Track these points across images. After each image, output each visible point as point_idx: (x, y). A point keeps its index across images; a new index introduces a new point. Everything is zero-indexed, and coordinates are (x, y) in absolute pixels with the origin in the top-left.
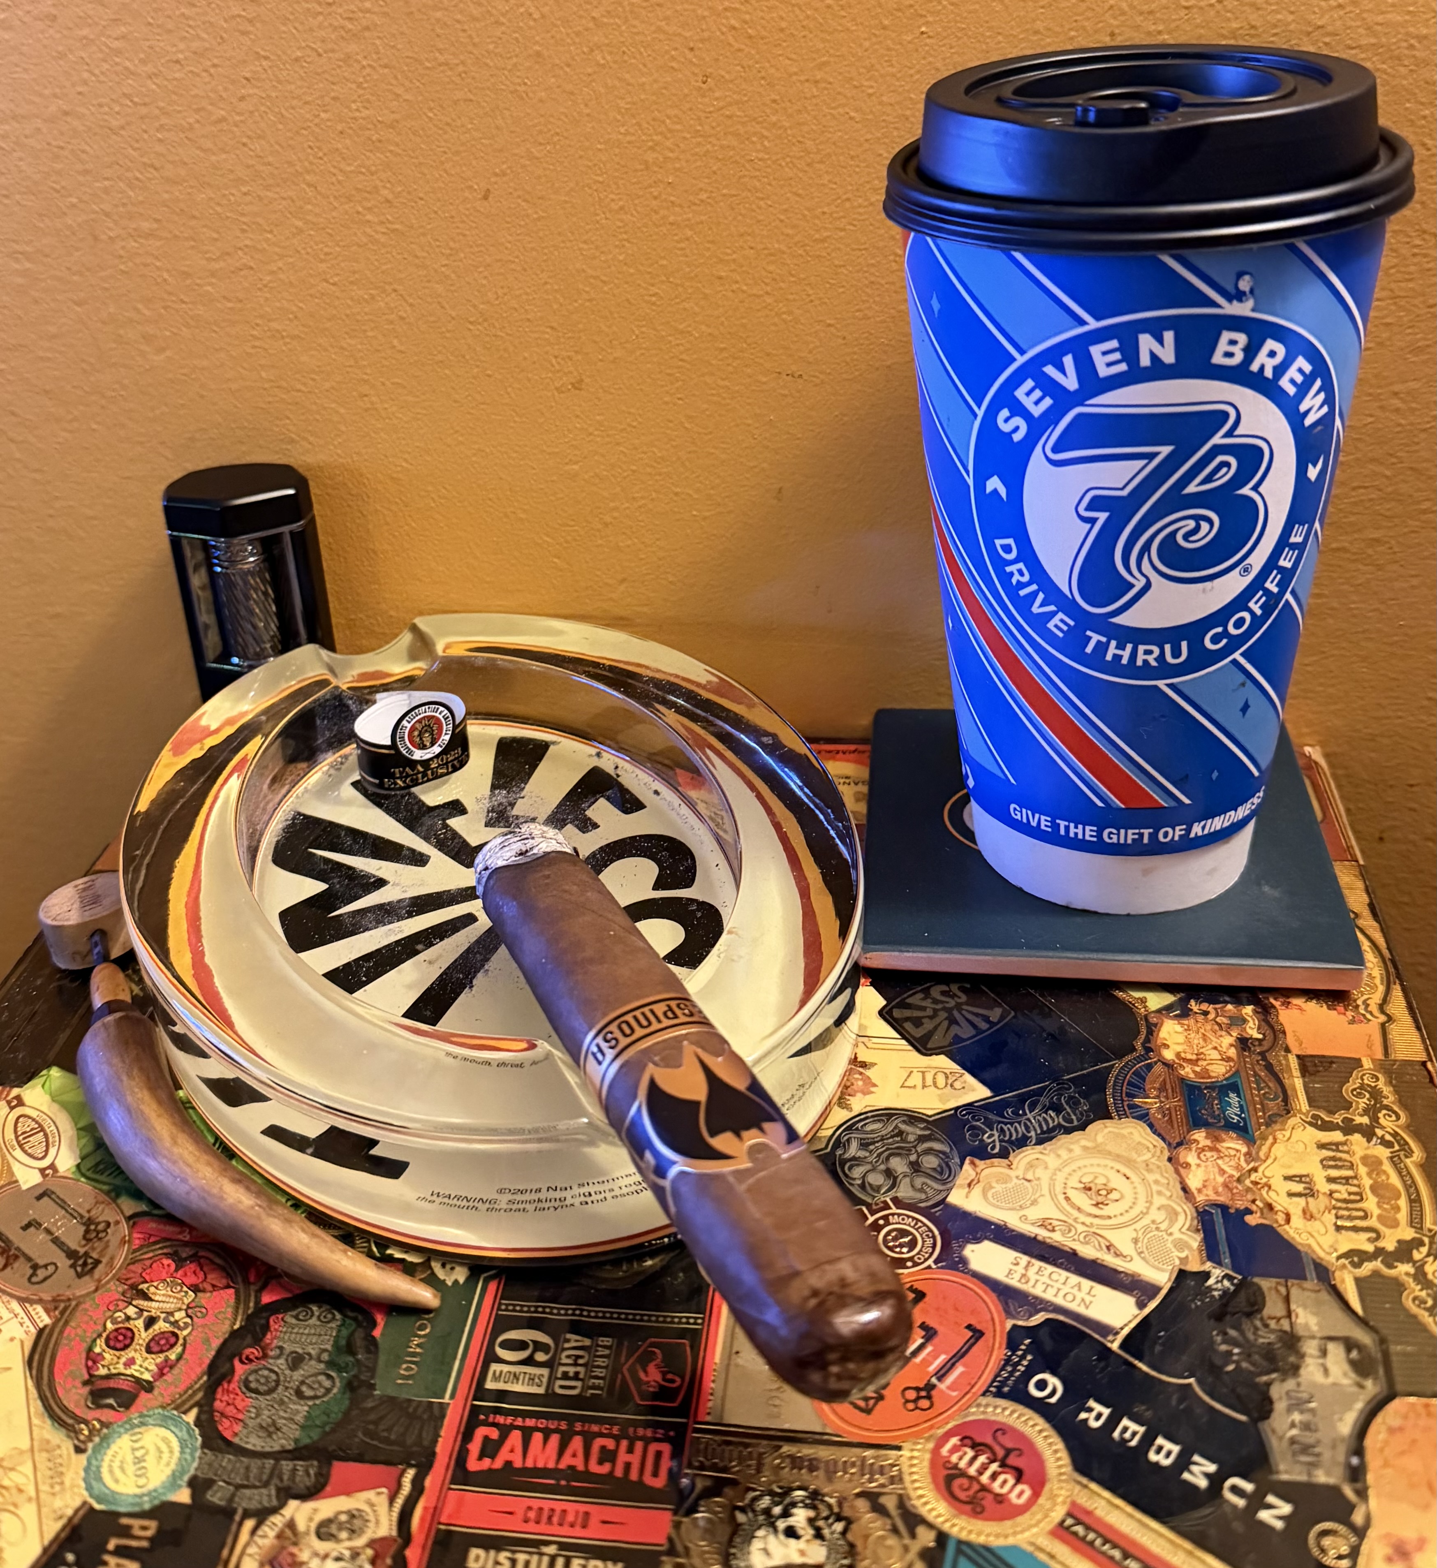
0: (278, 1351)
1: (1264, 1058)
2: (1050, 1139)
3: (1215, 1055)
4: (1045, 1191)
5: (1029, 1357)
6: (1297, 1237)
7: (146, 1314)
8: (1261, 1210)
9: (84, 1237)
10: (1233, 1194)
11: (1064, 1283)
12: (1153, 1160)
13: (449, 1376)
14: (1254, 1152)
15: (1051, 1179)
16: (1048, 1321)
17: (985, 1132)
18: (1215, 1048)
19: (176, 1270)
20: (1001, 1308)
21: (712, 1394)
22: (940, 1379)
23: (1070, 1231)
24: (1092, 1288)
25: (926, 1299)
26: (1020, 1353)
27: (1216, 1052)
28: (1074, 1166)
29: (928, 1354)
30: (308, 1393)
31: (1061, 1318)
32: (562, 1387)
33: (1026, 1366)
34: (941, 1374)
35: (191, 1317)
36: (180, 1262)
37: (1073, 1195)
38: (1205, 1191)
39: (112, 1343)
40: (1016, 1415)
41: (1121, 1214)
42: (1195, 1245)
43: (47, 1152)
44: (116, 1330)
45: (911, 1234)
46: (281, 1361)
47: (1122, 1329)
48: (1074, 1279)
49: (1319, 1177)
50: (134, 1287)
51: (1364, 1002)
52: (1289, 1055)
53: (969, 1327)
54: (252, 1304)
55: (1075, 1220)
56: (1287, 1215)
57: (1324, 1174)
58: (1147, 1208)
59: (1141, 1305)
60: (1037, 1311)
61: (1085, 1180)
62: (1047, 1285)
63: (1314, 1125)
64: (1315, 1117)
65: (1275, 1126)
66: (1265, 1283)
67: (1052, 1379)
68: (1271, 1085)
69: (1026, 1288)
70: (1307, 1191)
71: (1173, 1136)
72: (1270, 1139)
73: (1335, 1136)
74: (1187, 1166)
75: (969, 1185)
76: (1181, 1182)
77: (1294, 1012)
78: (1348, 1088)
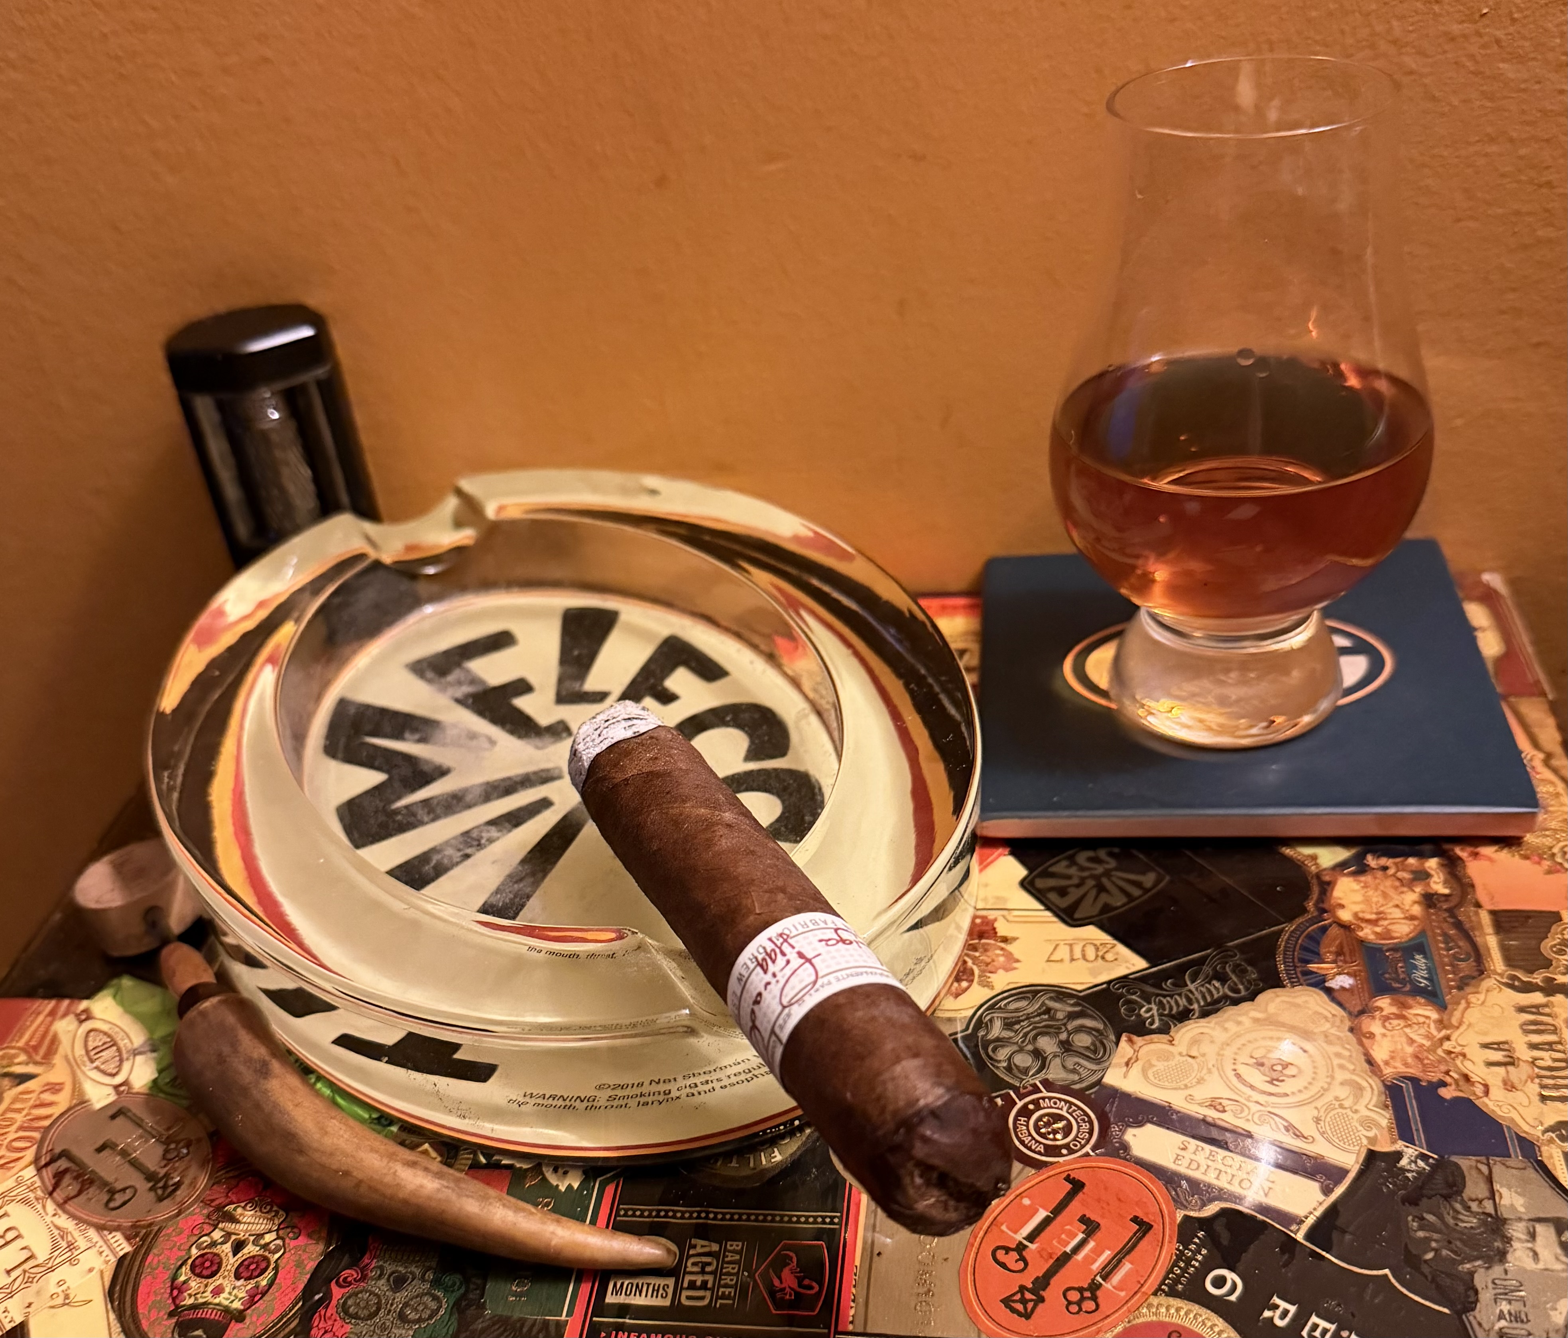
0: (379, 1272)
1: (1452, 916)
2: (1217, 1011)
3: (1397, 914)
4: (1212, 1069)
5: (1204, 1252)
6: (1499, 1110)
7: (233, 1237)
8: (1456, 1082)
9: (164, 1157)
10: (1424, 1065)
11: (1239, 1168)
12: (1333, 1031)
14: (1445, 1017)
15: (1219, 1056)
16: (1223, 1212)
17: (1144, 1006)
18: (1397, 906)
21: (853, 1301)
22: (1105, 1278)
23: (1242, 1111)
25: (1085, 1190)
26: (1193, 1247)
27: (1397, 910)
28: (1242, 1040)
29: (1093, 1251)
30: (413, 1316)
31: (1238, 1207)
32: (690, 1299)
33: (1201, 1262)
34: (1107, 1273)
35: (283, 1239)
37: (1245, 1072)
38: (1393, 1064)
39: (198, 1271)
40: (1192, 1316)
41: (1300, 1091)
42: (1384, 1122)
43: (120, 1068)
44: (202, 1256)
46: (383, 1281)
47: (1306, 1217)
49: (1519, 1043)
50: (219, 1209)
51: (1561, 849)
52: (1480, 911)
53: (1135, 1220)
55: (1248, 1099)
56: (1486, 1087)
57: (1527, 1039)
58: (1329, 1084)
59: (1327, 1191)
60: (1211, 1200)
61: (1258, 1054)
62: (1220, 1171)
63: (1511, 986)
64: (1514, 978)
65: (1468, 989)
66: (1465, 1163)
67: (1231, 1276)
68: (1461, 943)
69: (1197, 1175)
70: (1508, 1059)
71: (1355, 1004)
72: (1463, 1004)
73: (1537, 998)
74: (1372, 1036)
75: (1127, 1063)
76: (1366, 1055)
77: (1482, 863)
78: (1547, 944)
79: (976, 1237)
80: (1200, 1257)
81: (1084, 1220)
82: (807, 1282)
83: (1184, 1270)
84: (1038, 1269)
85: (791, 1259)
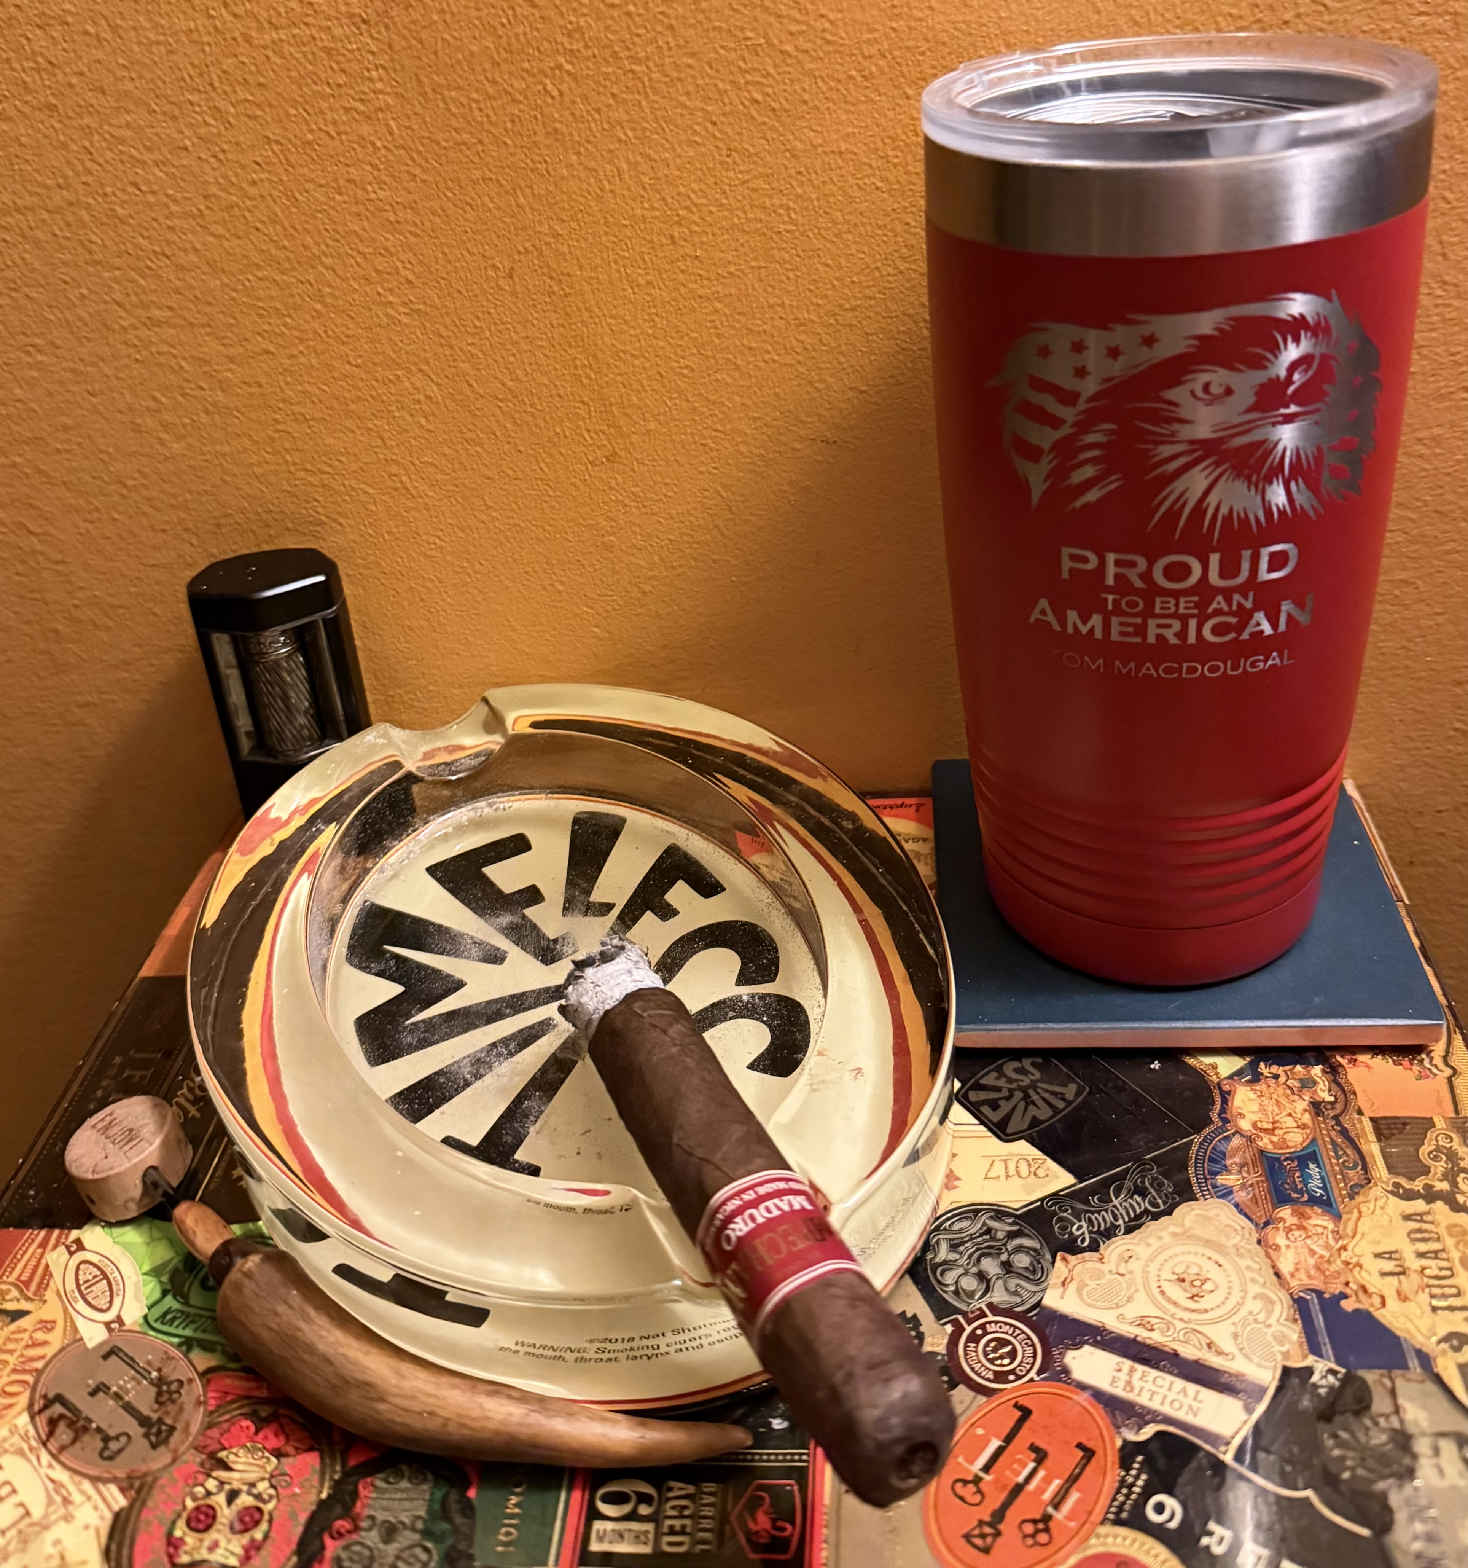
0: (369, 1522)
1: (1339, 1123)
3: (1290, 1122)
4: (1140, 1286)
5: (1144, 1477)
6: (1395, 1323)
7: (227, 1487)
8: (1356, 1293)
9: (157, 1401)
10: (1326, 1277)
11: (1170, 1389)
12: (1243, 1244)
13: (550, 1539)
14: (1341, 1226)
15: (1145, 1272)
16: (1159, 1434)
18: (1290, 1115)
19: (256, 1433)
20: (1108, 1421)
21: (825, 1542)
22: (1057, 1506)
23: (1169, 1329)
24: (1198, 1392)
25: (1033, 1417)
26: (1133, 1472)
27: (1291, 1119)
28: (1165, 1255)
31: (1171, 1429)
32: (671, 1544)
33: (1144, 1488)
35: (275, 1488)
36: (261, 1423)
37: (1167, 1287)
38: (1298, 1276)
39: (193, 1524)
41: (1218, 1307)
42: (1295, 1336)
43: (111, 1302)
44: (197, 1508)
45: (1009, 1343)
46: (374, 1533)
47: (1233, 1437)
48: (1180, 1383)
49: (1408, 1251)
50: (212, 1455)
52: (1363, 1118)
53: (1080, 1446)
54: (338, 1468)
55: (1173, 1316)
56: (1383, 1298)
57: (1413, 1248)
58: (1243, 1298)
59: (1249, 1410)
60: (1147, 1423)
61: (1178, 1270)
62: (1153, 1393)
63: (1396, 1195)
64: (1397, 1185)
65: (1359, 1199)
66: (1370, 1376)
67: (1171, 1503)
68: (1349, 1152)
69: (1132, 1397)
70: (1399, 1269)
71: (1260, 1215)
72: (1355, 1214)
73: (1420, 1205)
74: (1277, 1248)
75: (1063, 1284)
76: (1274, 1267)
77: (1362, 1070)
78: (1424, 1150)
80: (1140, 1483)
81: (1034, 1448)
82: (780, 1524)
83: (1127, 1496)
84: (995, 1500)
85: (762, 1498)
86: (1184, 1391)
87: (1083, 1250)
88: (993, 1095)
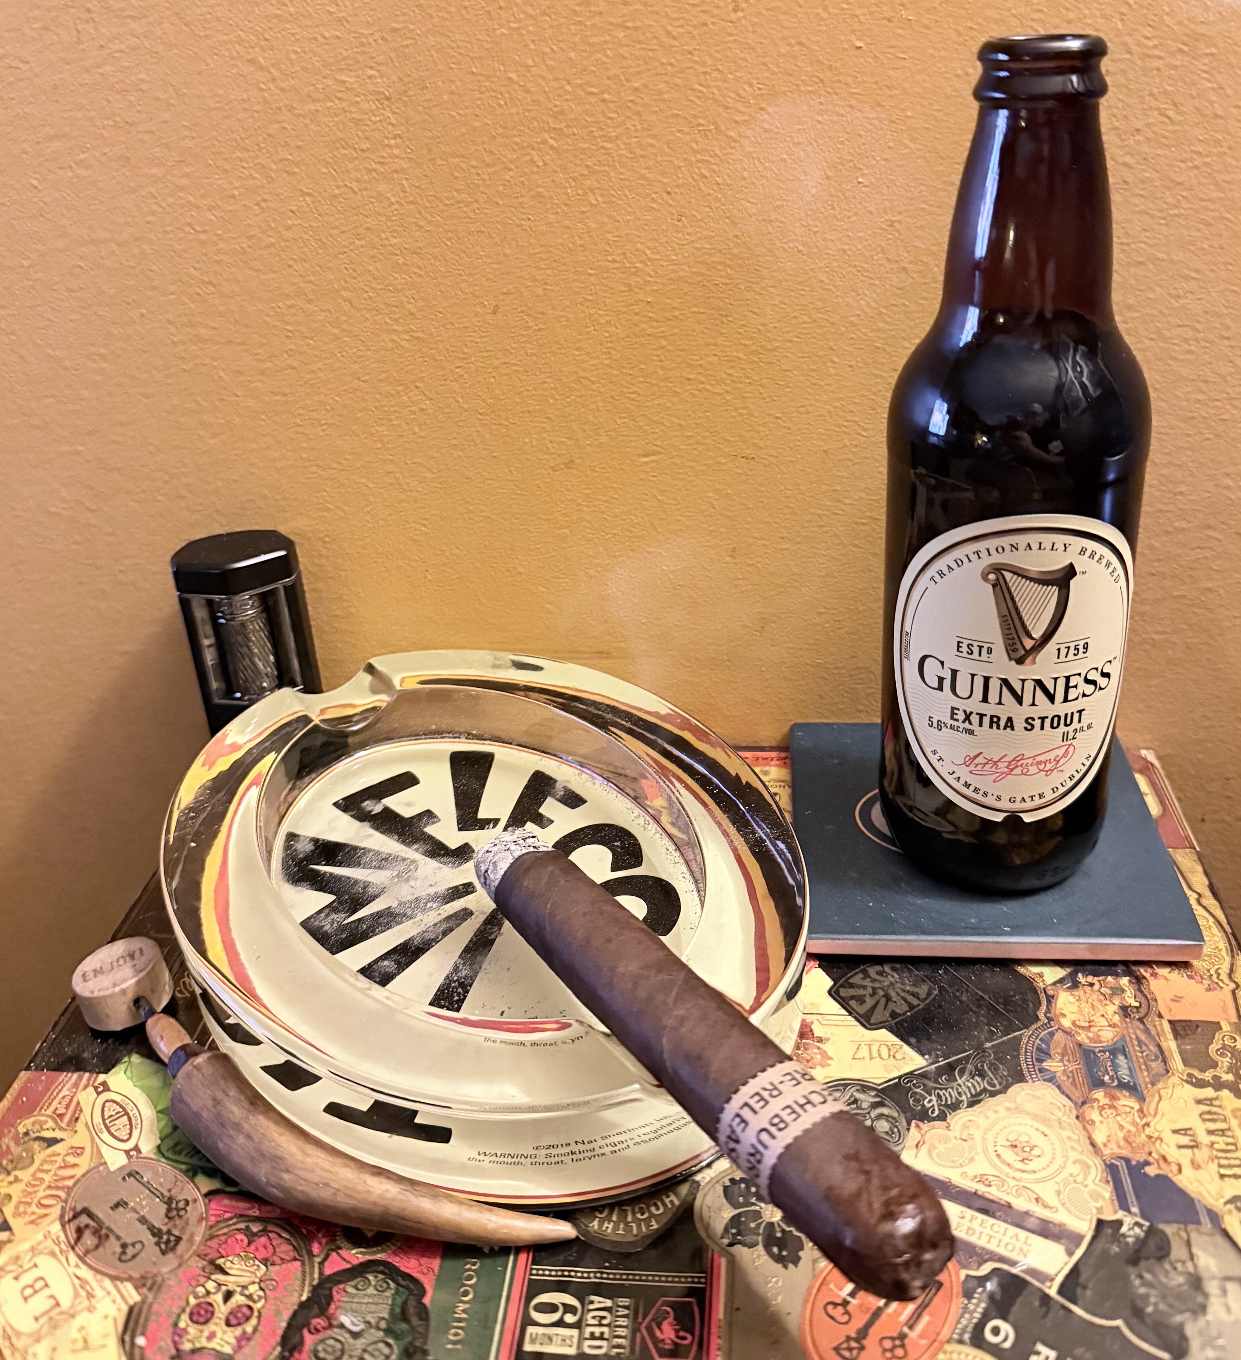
1: (1143, 1024)
3: (1103, 1022)
4: (980, 1150)
5: (983, 1305)
6: (1189, 1186)
7: (223, 1288)
8: (1158, 1161)
10: (1133, 1147)
11: (1005, 1235)
12: (1065, 1118)
13: (493, 1338)
14: (1145, 1107)
15: (984, 1139)
16: (995, 1270)
18: (1104, 1016)
19: (249, 1245)
21: (719, 1349)
22: (911, 1327)
23: (1004, 1186)
24: (1028, 1238)
26: (974, 1301)
27: (1104, 1019)
28: (1001, 1126)
31: (1005, 1266)
32: (592, 1347)
33: (983, 1314)
35: (263, 1290)
36: (251, 1237)
37: (1004, 1152)
38: (1110, 1145)
39: (195, 1318)
41: (1045, 1168)
42: (1108, 1194)
43: (131, 1134)
44: (199, 1304)
47: (1057, 1276)
48: (1013, 1230)
49: (1200, 1129)
50: (212, 1262)
51: (1216, 971)
52: (1163, 1021)
54: (316, 1276)
55: (1007, 1175)
56: (1180, 1166)
57: (1205, 1127)
58: (1066, 1162)
59: (1070, 1253)
60: (986, 1261)
61: (1012, 1138)
62: (991, 1237)
63: (1190, 1083)
64: (1191, 1075)
65: (1160, 1085)
66: (1169, 1229)
67: (1006, 1327)
68: (1152, 1047)
69: (973, 1239)
70: (1193, 1143)
71: (1079, 1096)
72: (1157, 1097)
73: (1209, 1092)
74: (1093, 1123)
75: (917, 1146)
76: (1090, 1138)
77: (1161, 982)
78: (1213, 1048)
79: (810, 1294)
82: (682, 1334)
83: (970, 1321)
84: (859, 1321)
86: (1016, 1236)
87: (934, 1119)
88: (861, 992)
